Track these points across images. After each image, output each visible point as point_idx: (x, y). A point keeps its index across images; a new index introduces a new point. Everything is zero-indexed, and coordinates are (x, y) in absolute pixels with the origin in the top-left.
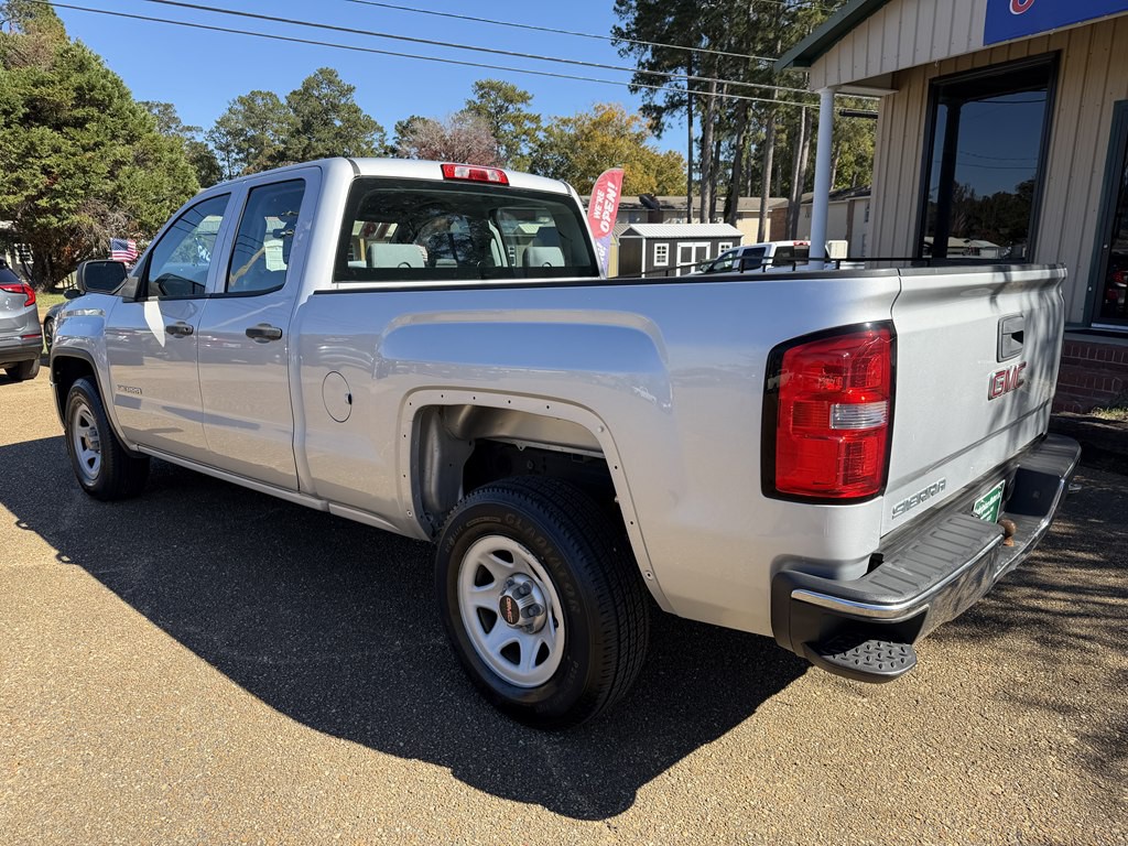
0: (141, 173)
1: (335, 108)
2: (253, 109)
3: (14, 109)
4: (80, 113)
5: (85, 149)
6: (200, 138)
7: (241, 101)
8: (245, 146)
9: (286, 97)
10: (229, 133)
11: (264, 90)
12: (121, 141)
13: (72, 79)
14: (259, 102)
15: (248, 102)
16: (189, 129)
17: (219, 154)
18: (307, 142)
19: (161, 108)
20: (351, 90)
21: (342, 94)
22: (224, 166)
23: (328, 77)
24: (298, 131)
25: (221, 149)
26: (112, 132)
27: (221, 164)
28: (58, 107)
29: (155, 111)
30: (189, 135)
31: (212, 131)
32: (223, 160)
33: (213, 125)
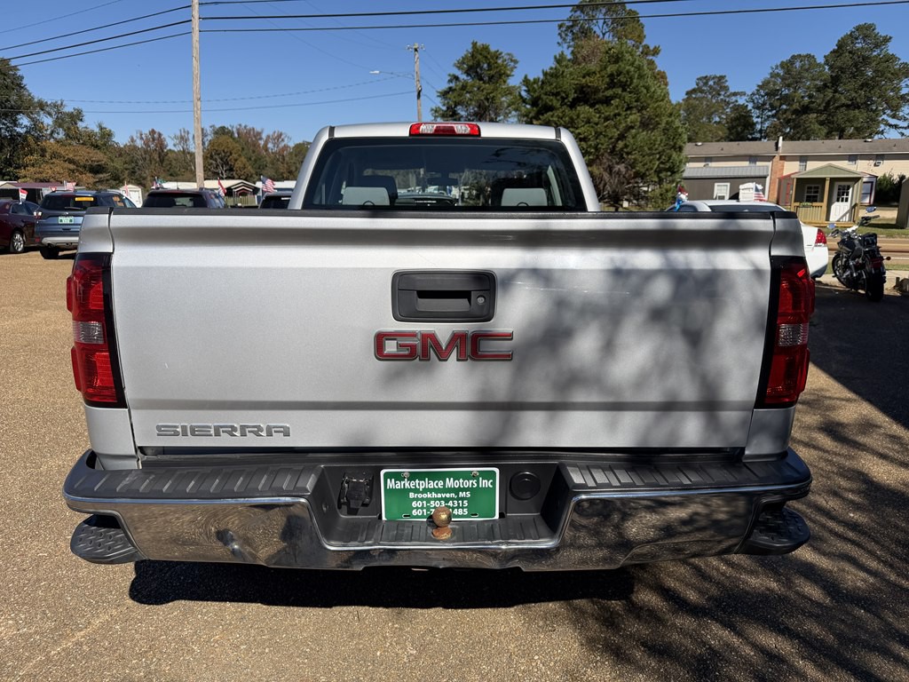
0: (643, 135)
1: (866, 60)
2: (792, 71)
3: (567, 96)
4: (609, 93)
5: (607, 119)
6: (741, 101)
7: (783, 65)
8: (777, 104)
9: (825, 57)
10: (766, 94)
11: (804, 53)
12: (634, 111)
13: (608, 69)
14: (798, 64)
15: (787, 66)
16: (735, 94)
17: (755, 113)
18: (831, 95)
19: (716, 80)
20: (887, 40)
21: (877, 46)
22: (757, 122)
23: (865, 31)
24: (825, 86)
25: (758, 108)
26: (628, 105)
27: (755, 120)
28: (597, 90)
29: (711, 83)
30: (734, 99)
31: (753, 94)
32: (758, 117)
33: (755, 88)
